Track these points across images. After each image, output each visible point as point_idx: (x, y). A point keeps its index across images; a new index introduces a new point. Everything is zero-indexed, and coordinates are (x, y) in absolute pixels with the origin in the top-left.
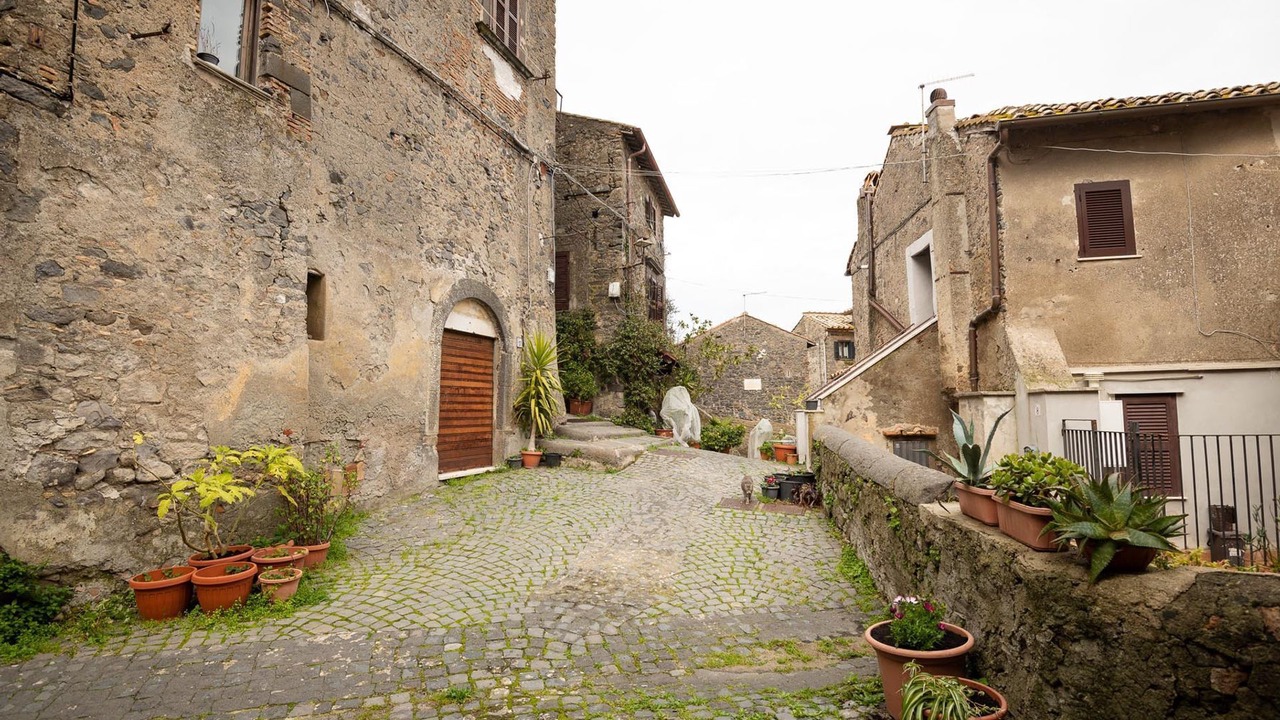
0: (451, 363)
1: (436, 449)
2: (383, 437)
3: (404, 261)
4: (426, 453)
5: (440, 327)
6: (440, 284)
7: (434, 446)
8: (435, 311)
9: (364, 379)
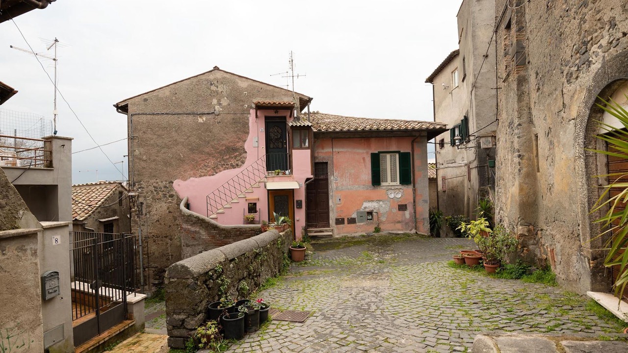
1: (589, 263)
2: (562, 236)
3: (555, 99)
4: (582, 262)
5: (581, 140)
6: (576, 96)
7: (586, 259)
8: (575, 126)
9: (549, 194)
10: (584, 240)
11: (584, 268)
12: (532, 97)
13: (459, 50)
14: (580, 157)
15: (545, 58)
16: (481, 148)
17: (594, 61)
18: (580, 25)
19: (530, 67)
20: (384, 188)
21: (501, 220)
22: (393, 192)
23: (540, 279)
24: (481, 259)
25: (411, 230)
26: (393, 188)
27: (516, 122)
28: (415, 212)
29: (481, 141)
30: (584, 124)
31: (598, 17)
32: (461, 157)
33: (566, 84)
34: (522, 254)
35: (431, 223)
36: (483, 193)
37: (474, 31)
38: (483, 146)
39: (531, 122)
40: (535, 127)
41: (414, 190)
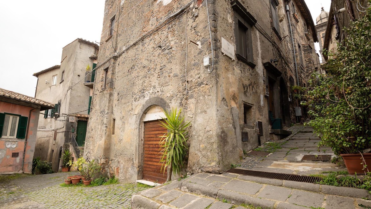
0: (153, 134)
1: (137, 169)
2: (124, 161)
3: (128, 106)
4: (134, 170)
5: (138, 123)
6: (138, 107)
7: (136, 168)
8: (136, 117)
9: (119, 143)
10: (135, 160)
11: (134, 171)
12: (114, 103)
13: (60, 66)
14: (137, 129)
15: (124, 89)
16: (69, 121)
17: (146, 96)
18: (143, 83)
19: (115, 90)
20: (4, 140)
21: (88, 158)
22: (10, 143)
23: (111, 182)
24: (81, 179)
25: (18, 171)
26: (10, 140)
27: (106, 111)
28: (24, 158)
29: (70, 118)
30: (140, 117)
31: (150, 83)
32: (50, 126)
33: (134, 101)
34: (102, 173)
35: (33, 166)
36: (66, 147)
37: (75, 61)
38: (70, 121)
39: (112, 113)
40: (114, 115)
41: (26, 143)
